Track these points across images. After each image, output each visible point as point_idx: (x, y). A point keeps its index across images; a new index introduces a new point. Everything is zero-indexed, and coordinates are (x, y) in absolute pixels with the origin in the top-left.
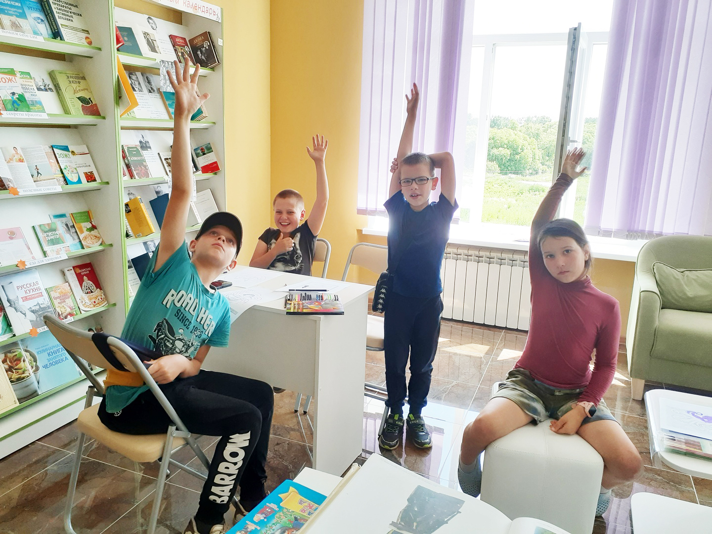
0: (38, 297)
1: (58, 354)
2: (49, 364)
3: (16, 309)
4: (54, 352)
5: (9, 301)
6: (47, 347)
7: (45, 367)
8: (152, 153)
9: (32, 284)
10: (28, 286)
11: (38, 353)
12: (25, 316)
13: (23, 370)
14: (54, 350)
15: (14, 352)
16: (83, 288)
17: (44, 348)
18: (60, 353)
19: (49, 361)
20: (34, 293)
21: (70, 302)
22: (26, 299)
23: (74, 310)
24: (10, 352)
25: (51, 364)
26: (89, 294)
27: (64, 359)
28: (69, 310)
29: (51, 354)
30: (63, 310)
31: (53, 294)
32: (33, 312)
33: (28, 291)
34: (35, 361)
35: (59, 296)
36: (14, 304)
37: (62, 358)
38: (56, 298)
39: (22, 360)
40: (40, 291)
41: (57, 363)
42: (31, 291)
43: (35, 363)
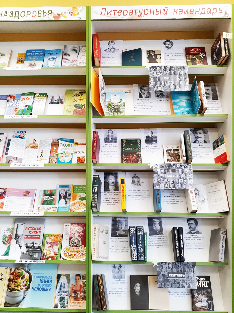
0: (36, 238)
1: (46, 283)
2: (37, 288)
3: (17, 241)
4: (44, 281)
5: (16, 235)
6: (42, 275)
7: (34, 289)
8: (156, 146)
9: (36, 229)
10: (33, 229)
11: (34, 277)
12: (20, 248)
13: (18, 284)
14: (45, 279)
15: (20, 270)
16: (71, 241)
17: (40, 275)
18: (48, 284)
19: (39, 286)
20: (35, 235)
21: (56, 248)
22: (27, 237)
23: (56, 255)
24: (17, 269)
25: (39, 289)
26: (73, 247)
27: (49, 289)
28: (52, 254)
29: (42, 281)
30: (48, 252)
31: (48, 239)
32: (27, 247)
33: (31, 233)
35: (51, 241)
36: (18, 238)
37: (48, 287)
38: (48, 243)
39: (21, 278)
40: (39, 235)
41: (43, 289)
42: (34, 232)
43: (29, 283)
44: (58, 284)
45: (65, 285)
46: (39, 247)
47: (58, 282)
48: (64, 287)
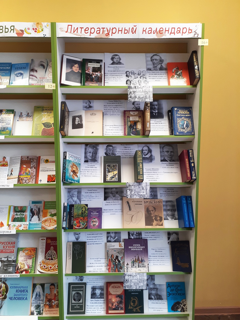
0: (10, 252)
1: (22, 293)
2: (13, 298)
6: (18, 286)
7: (11, 299)
9: (10, 243)
10: (7, 243)
11: (11, 287)
14: (21, 289)
16: (47, 254)
17: (16, 286)
18: (24, 293)
19: (15, 296)
20: (9, 249)
21: (30, 262)
22: (1, 252)
23: (30, 269)
25: (15, 298)
26: (49, 260)
27: (25, 299)
28: (26, 267)
29: (18, 291)
30: (22, 266)
31: (22, 253)
32: (2, 261)
33: (5, 247)
34: (7, 292)
35: (25, 255)
37: (24, 297)
38: (22, 256)
40: (13, 249)
41: (19, 299)
42: (8, 247)
43: (5, 293)
44: (34, 293)
45: (41, 294)
46: (13, 261)
47: (33, 291)
48: (40, 296)
